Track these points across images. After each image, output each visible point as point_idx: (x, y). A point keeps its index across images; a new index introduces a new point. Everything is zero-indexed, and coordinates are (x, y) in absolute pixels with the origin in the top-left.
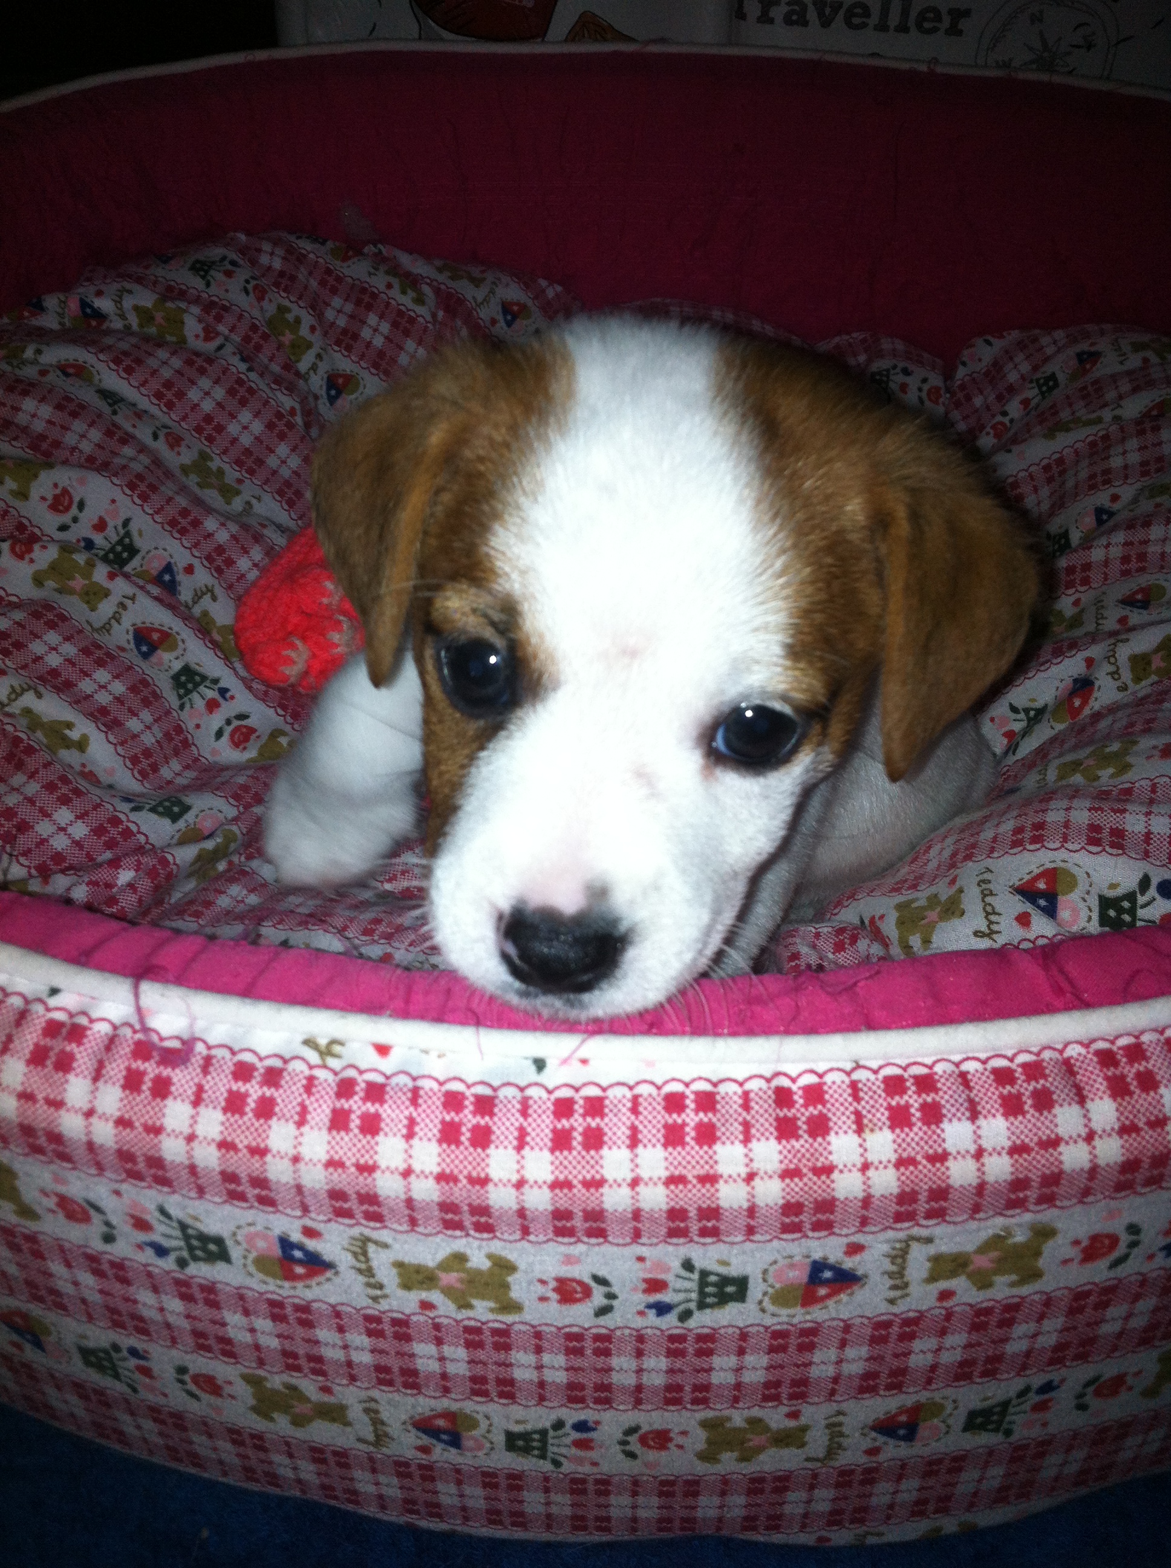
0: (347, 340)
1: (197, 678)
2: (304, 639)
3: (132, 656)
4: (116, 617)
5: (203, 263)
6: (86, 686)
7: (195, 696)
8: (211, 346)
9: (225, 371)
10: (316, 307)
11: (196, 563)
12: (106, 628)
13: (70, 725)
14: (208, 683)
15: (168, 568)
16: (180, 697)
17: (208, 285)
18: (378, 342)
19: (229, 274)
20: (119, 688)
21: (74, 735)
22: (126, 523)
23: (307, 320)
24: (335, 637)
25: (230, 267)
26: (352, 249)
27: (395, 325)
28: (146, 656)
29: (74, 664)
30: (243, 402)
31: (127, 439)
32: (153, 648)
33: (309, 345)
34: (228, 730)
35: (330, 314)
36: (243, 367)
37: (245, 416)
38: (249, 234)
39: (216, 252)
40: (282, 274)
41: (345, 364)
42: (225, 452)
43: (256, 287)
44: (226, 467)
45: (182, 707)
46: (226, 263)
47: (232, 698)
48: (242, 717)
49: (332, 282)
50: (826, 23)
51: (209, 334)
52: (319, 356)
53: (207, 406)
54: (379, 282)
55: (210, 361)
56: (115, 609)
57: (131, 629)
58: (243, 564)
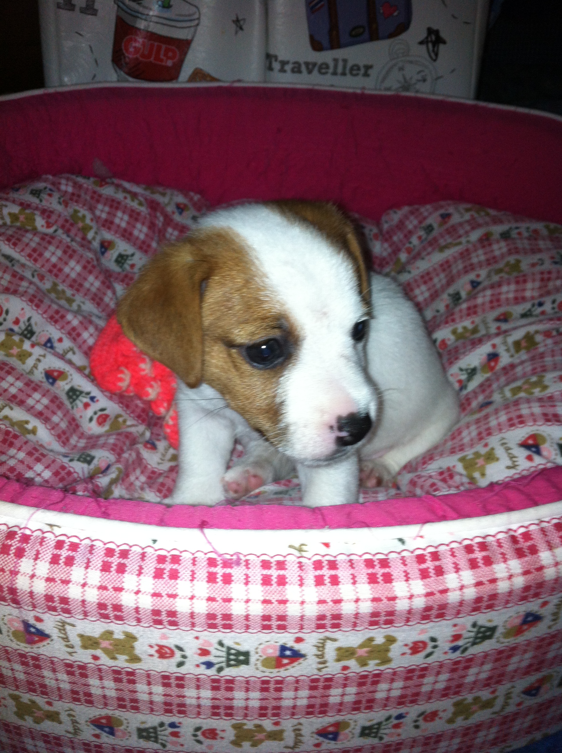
0: (108, 224)
1: (78, 393)
2: (127, 368)
3: (46, 385)
4: (35, 366)
5: (36, 191)
6: (30, 402)
7: (78, 402)
8: (51, 231)
9: (61, 242)
10: (92, 209)
11: (64, 336)
12: (31, 372)
13: (27, 422)
14: (84, 395)
15: (49, 340)
16: (71, 403)
17: (41, 201)
18: (123, 225)
19: (50, 195)
20: (45, 401)
21: (30, 427)
22: (29, 319)
23: (89, 216)
24: (142, 366)
25: (50, 192)
26: (102, 181)
27: (131, 216)
28: (52, 384)
29: (23, 392)
30: (71, 257)
31: (22, 278)
32: (55, 380)
33: (91, 228)
34: (95, 417)
35: (98, 213)
36: (69, 240)
37: (72, 263)
38: (54, 175)
39: (41, 185)
40: (73, 194)
41: (108, 236)
42: (64, 281)
43: (64, 201)
44: (66, 289)
45: (73, 408)
46: (47, 189)
47: (98, 401)
48: (102, 410)
49: (97, 198)
50: (310, 72)
51: (49, 225)
52: (96, 233)
53: (54, 260)
54: (120, 196)
55: (53, 238)
56: (34, 362)
57: (43, 371)
58: (85, 335)
